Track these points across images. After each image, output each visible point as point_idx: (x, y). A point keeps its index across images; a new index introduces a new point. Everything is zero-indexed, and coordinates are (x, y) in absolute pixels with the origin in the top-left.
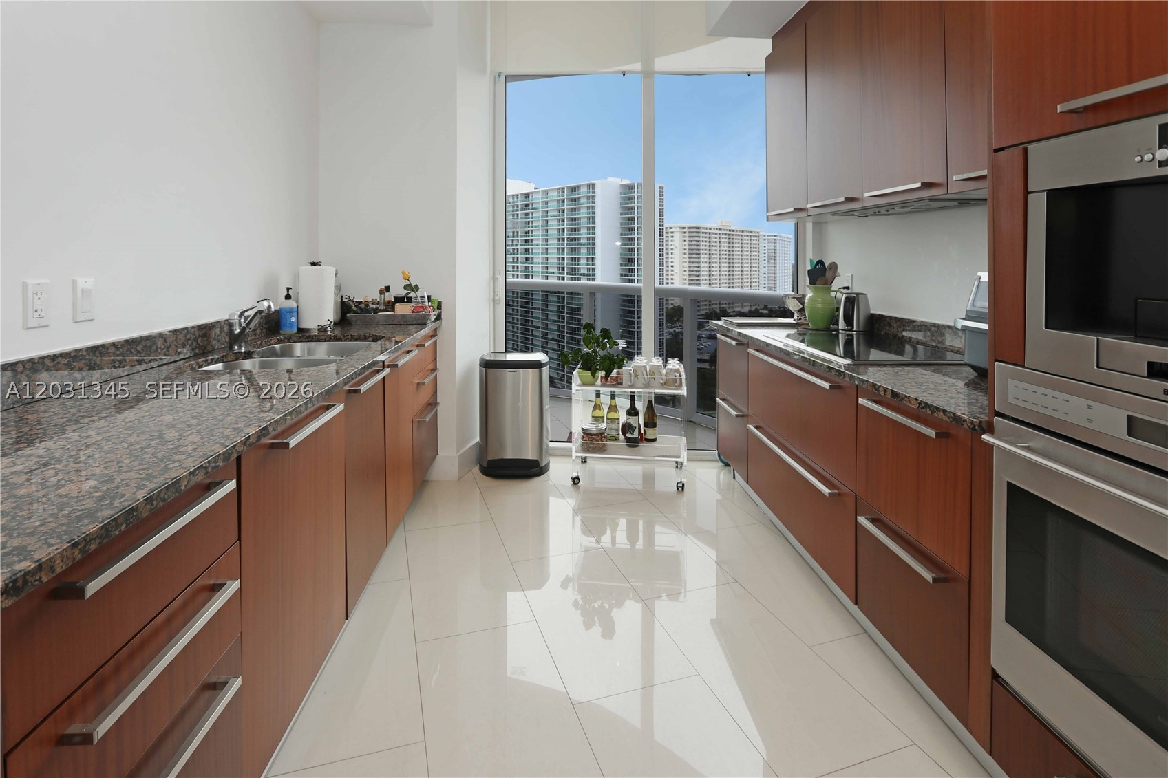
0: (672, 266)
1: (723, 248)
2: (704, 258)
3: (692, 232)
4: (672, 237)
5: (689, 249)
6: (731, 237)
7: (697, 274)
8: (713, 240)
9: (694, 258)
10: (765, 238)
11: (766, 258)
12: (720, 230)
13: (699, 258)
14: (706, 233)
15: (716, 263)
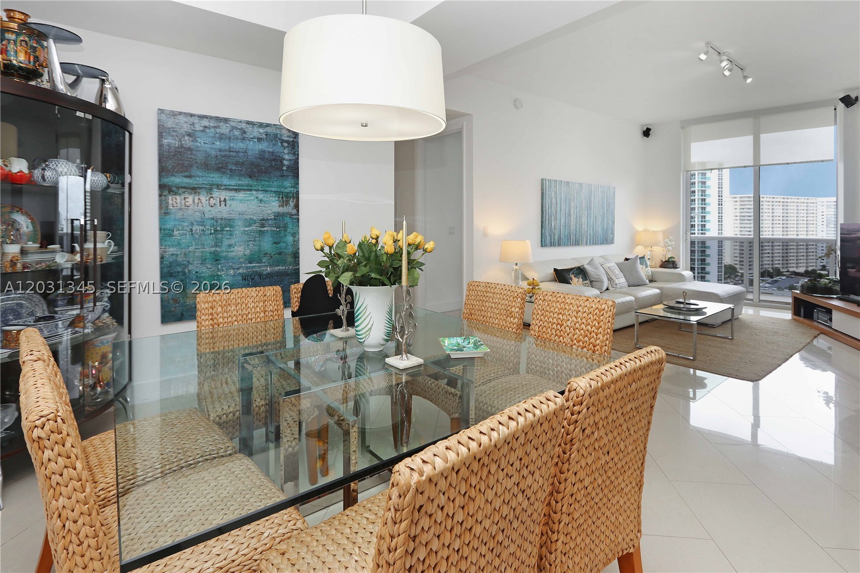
1: (775, 214)
3: (743, 201)
5: (740, 216)
6: (785, 204)
9: (746, 223)
10: (823, 204)
11: (824, 223)
15: (769, 227)
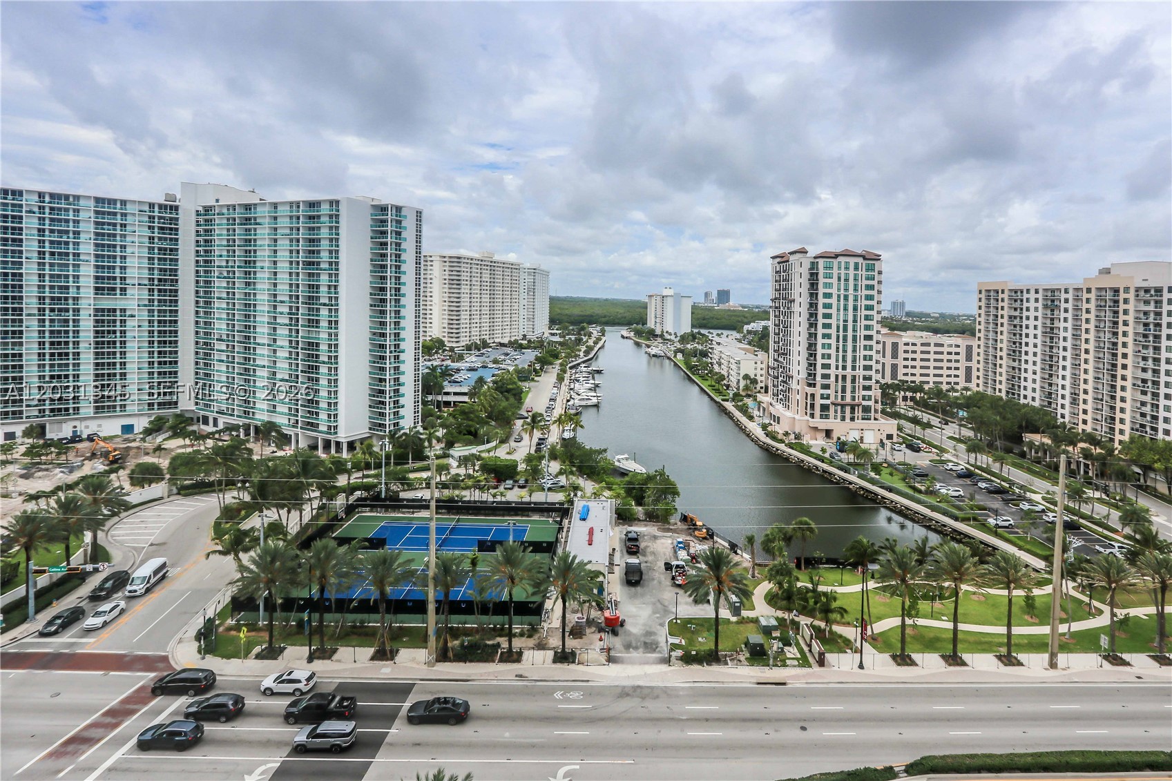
0: (431, 296)
1: (484, 279)
2: (465, 289)
3: (453, 262)
4: (432, 265)
5: (449, 279)
6: (493, 268)
7: (458, 304)
8: (474, 270)
9: (454, 288)
10: (524, 270)
11: (526, 291)
12: (482, 261)
13: (459, 289)
14: (467, 263)
15: (477, 294)
